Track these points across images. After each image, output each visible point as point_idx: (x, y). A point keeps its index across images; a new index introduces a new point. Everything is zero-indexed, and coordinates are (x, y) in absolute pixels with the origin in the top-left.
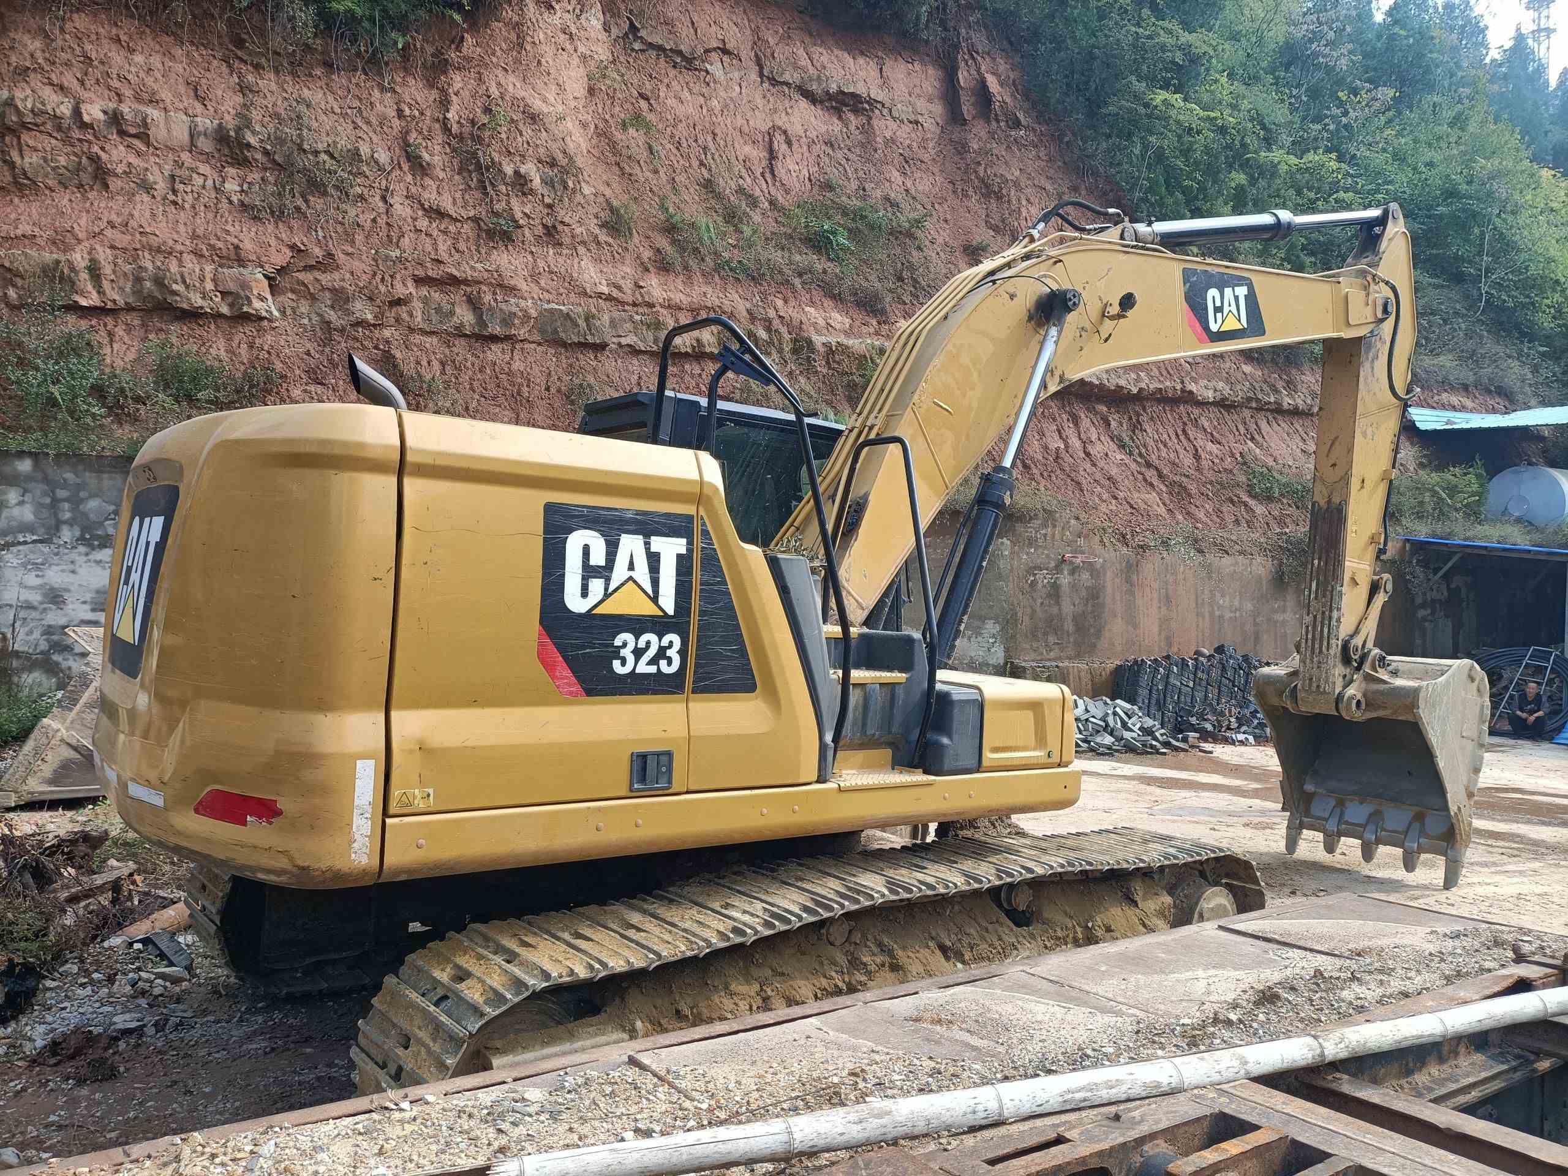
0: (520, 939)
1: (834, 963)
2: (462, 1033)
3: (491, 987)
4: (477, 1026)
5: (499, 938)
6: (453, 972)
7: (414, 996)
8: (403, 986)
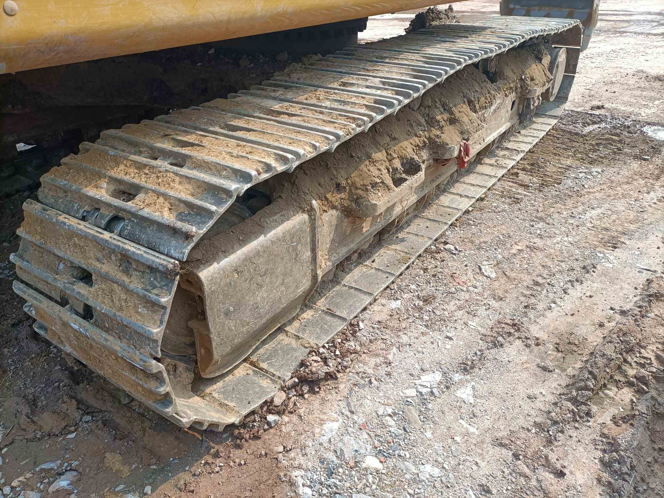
0: (174, 139)
1: (420, 124)
2: (170, 263)
3: (180, 200)
4: (187, 251)
5: (147, 140)
6: (112, 187)
7: (73, 222)
8: (52, 212)
